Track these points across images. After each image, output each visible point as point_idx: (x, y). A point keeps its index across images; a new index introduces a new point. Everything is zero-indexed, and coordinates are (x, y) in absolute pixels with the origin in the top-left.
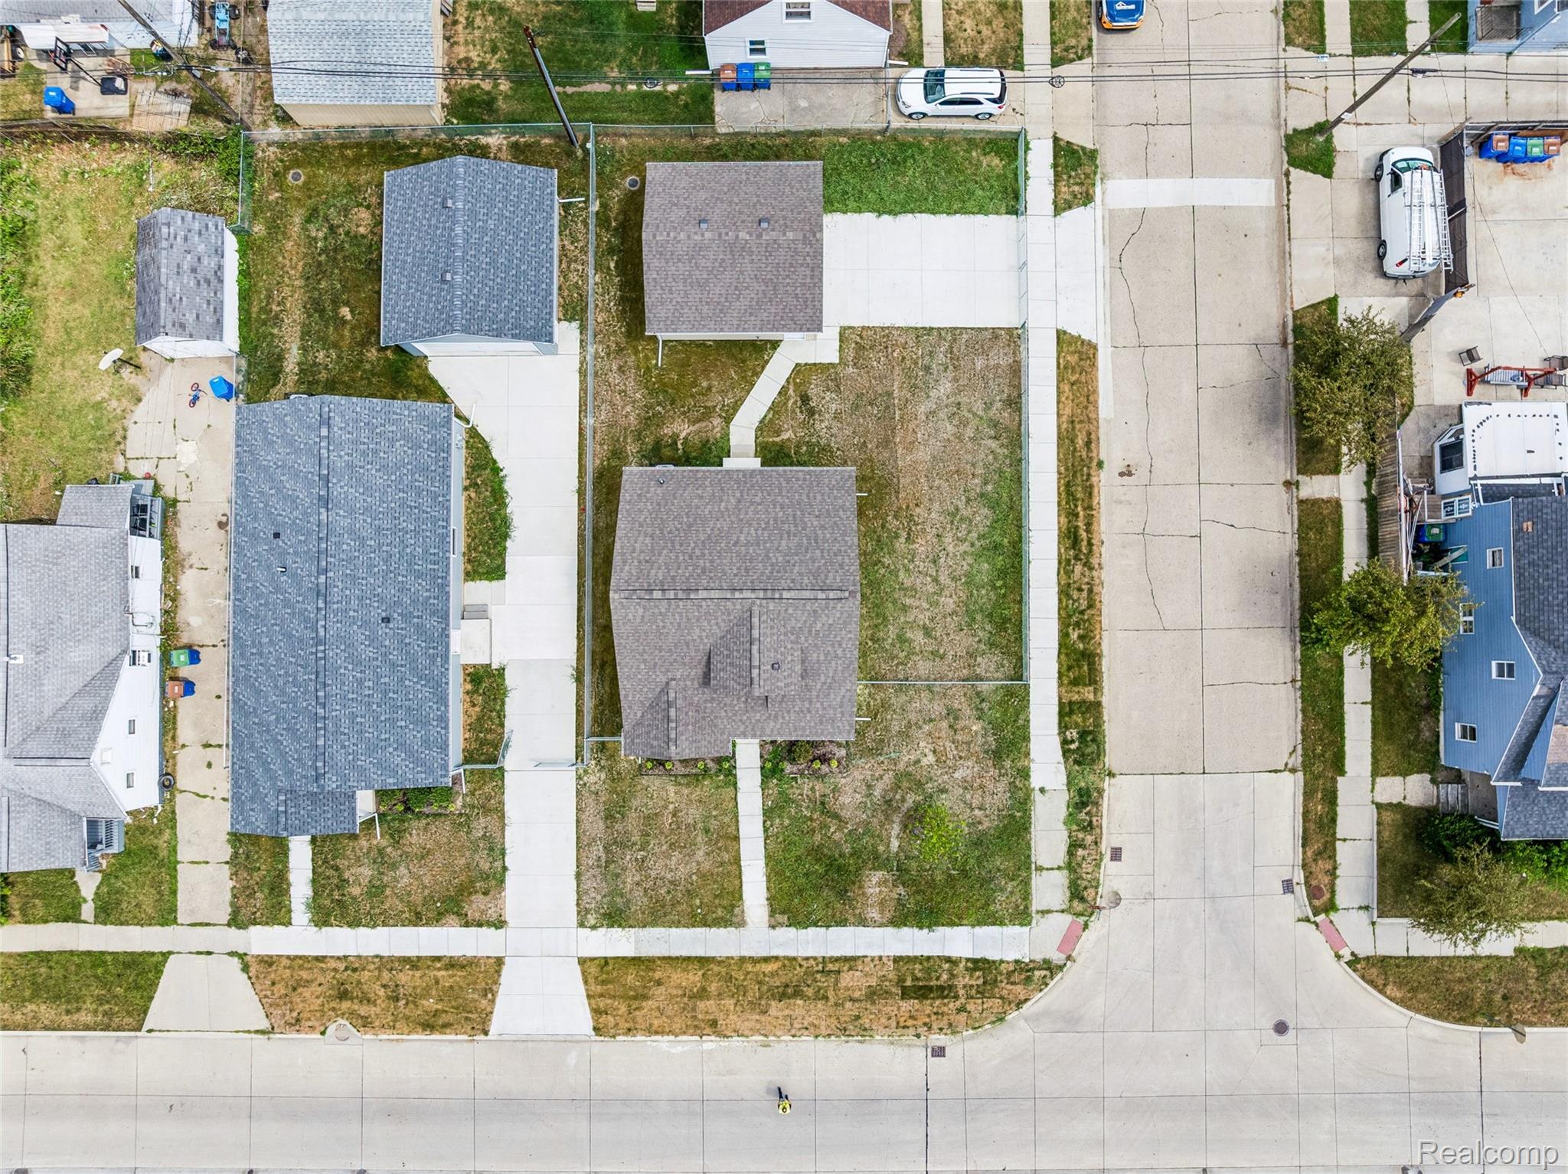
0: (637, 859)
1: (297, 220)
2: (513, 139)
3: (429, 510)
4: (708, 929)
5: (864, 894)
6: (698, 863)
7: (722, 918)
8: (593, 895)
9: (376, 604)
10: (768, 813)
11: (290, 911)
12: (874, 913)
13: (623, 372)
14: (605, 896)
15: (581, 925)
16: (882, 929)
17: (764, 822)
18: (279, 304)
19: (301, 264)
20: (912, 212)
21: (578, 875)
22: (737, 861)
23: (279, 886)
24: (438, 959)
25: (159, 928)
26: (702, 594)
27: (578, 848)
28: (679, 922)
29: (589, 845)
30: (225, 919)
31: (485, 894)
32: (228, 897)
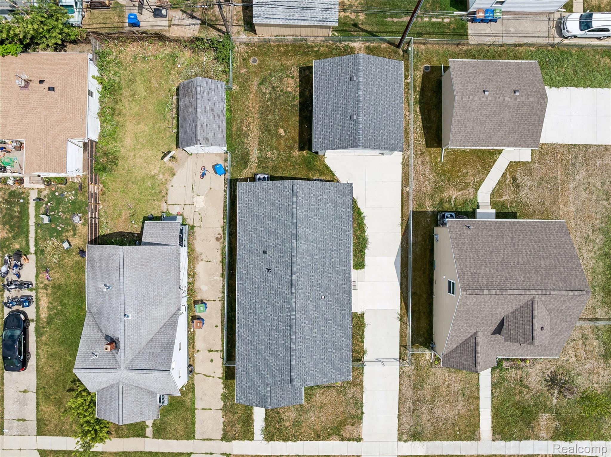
0: (428, 409)
1: (255, 83)
2: (367, 44)
3: (342, 239)
4: (462, 442)
5: (539, 425)
6: (459, 410)
7: (469, 436)
8: (406, 426)
9: (318, 289)
10: (494, 386)
11: (253, 433)
12: (543, 434)
13: (424, 164)
14: (412, 426)
15: (400, 440)
16: (547, 441)
17: (492, 390)
18: (247, 127)
19: (258, 106)
20: (567, 86)
21: (399, 416)
22: (478, 409)
23: (248, 421)
25: (186, 441)
26: (510, 292)
27: (399, 403)
28: (448, 438)
30: (220, 437)
31: (352, 425)
32: (221, 426)
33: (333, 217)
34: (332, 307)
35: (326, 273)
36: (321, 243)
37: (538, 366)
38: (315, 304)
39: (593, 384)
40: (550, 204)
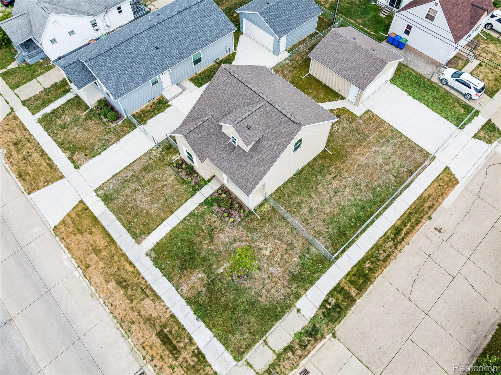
0: (136, 188)
4: (127, 232)
5: (190, 277)
6: (151, 208)
7: (136, 234)
8: (111, 185)
9: (160, 42)
10: (192, 215)
11: (38, 112)
12: (185, 288)
13: (290, 72)
14: (113, 189)
15: (96, 191)
16: (180, 297)
17: (187, 216)
20: (421, 102)
21: (115, 176)
22: (163, 220)
24: (50, 159)
25: (8, 87)
27: (125, 168)
28: (122, 220)
29: (129, 170)
30: (24, 99)
31: (86, 155)
32: (32, 95)
33: (209, 28)
34: (155, 58)
35: (173, 42)
36: (188, 28)
37: (235, 231)
38: (149, 45)
39: (263, 288)
40: (349, 146)
